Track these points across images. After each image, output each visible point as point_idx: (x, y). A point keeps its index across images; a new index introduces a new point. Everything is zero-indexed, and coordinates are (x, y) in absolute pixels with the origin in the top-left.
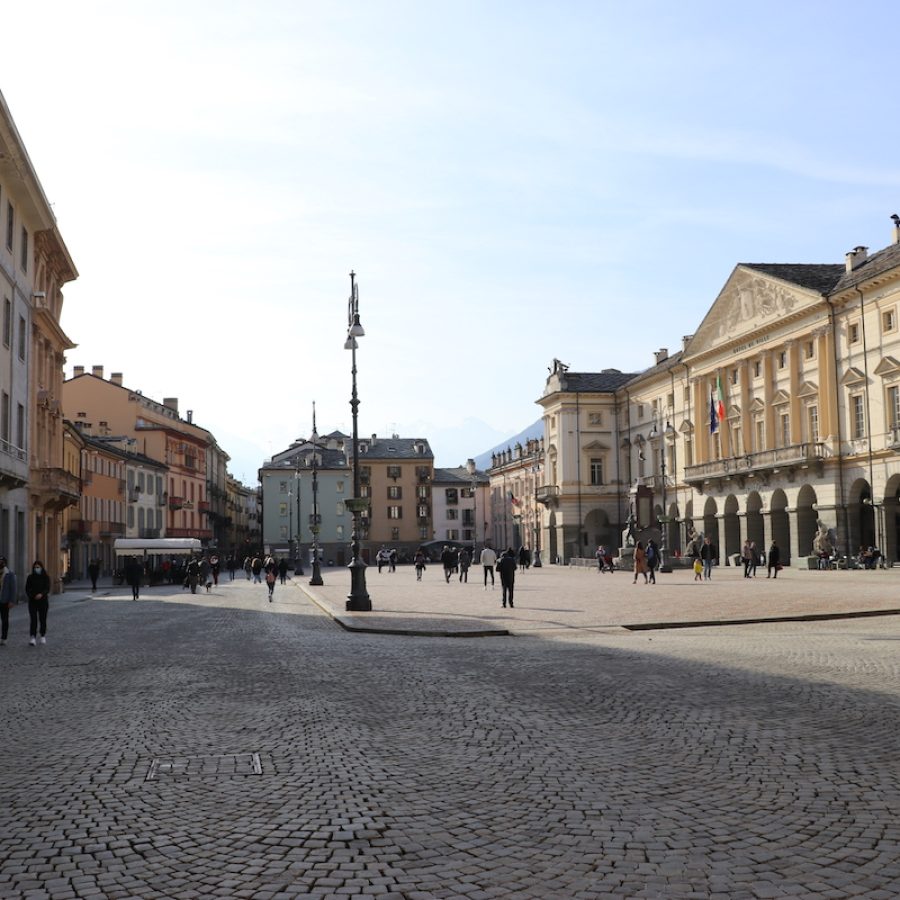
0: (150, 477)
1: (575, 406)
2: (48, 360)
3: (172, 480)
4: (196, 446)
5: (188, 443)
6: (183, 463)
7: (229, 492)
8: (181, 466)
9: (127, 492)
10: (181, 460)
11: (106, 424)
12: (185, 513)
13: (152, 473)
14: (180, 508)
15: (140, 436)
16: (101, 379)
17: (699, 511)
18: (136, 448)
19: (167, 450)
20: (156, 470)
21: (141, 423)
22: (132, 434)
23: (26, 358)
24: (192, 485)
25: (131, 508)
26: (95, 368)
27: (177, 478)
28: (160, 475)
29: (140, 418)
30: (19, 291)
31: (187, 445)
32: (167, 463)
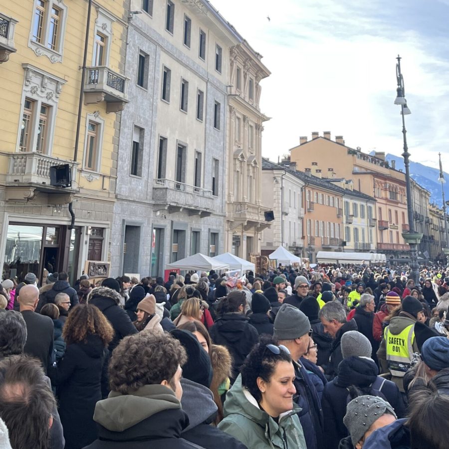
0: (362, 206)
2: (246, 129)
3: (380, 209)
4: (398, 185)
5: (391, 183)
6: (388, 197)
7: (431, 217)
8: (386, 199)
9: (344, 217)
10: (386, 194)
11: (332, 170)
12: (391, 232)
13: (364, 204)
14: (387, 228)
15: (355, 178)
16: (329, 140)
18: (352, 186)
19: (374, 187)
20: (367, 202)
21: (357, 169)
22: (350, 177)
23: (221, 128)
24: (396, 212)
25: (348, 228)
26: (326, 133)
27: (384, 208)
28: (369, 204)
29: (356, 165)
30: (212, 84)
31: (390, 184)
32: (375, 197)
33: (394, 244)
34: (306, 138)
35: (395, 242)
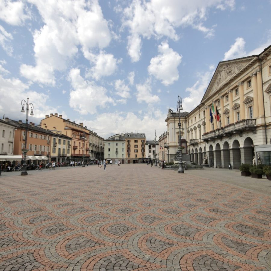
1: (174, 121)
3: (75, 142)
9: (52, 144)
10: (78, 137)
13: (66, 140)
15: (65, 131)
16: (57, 116)
17: (207, 149)
18: (61, 133)
19: (72, 134)
21: (66, 128)
24: (83, 144)
25: (54, 148)
26: (56, 114)
29: (66, 126)
31: (80, 134)
32: (72, 138)
33: (81, 154)
34: (48, 116)
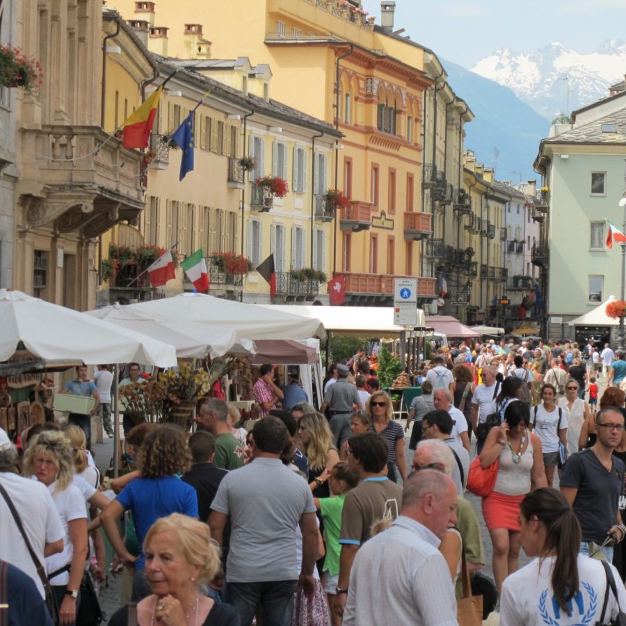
4: (402, 84)
5: (385, 77)
6: (374, 123)
7: (467, 191)
8: (368, 130)
9: (247, 188)
10: (369, 116)
11: (199, 29)
12: (374, 239)
14: (365, 227)
19: (337, 91)
22: (259, 54)
24: (392, 174)
25: (257, 227)
27: (357, 156)
28: (320, 149)
29: (277, 15)
31: (382, 82)
32: (336, 123)
33: (381, 277)
35: (382, 269)
